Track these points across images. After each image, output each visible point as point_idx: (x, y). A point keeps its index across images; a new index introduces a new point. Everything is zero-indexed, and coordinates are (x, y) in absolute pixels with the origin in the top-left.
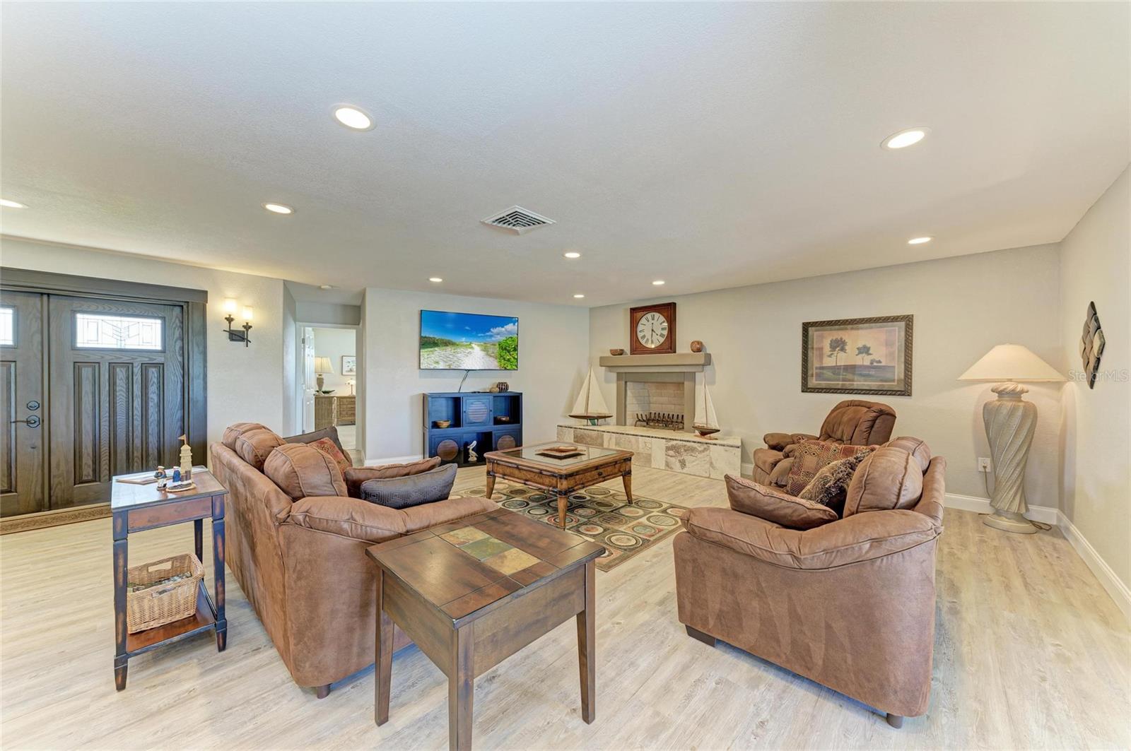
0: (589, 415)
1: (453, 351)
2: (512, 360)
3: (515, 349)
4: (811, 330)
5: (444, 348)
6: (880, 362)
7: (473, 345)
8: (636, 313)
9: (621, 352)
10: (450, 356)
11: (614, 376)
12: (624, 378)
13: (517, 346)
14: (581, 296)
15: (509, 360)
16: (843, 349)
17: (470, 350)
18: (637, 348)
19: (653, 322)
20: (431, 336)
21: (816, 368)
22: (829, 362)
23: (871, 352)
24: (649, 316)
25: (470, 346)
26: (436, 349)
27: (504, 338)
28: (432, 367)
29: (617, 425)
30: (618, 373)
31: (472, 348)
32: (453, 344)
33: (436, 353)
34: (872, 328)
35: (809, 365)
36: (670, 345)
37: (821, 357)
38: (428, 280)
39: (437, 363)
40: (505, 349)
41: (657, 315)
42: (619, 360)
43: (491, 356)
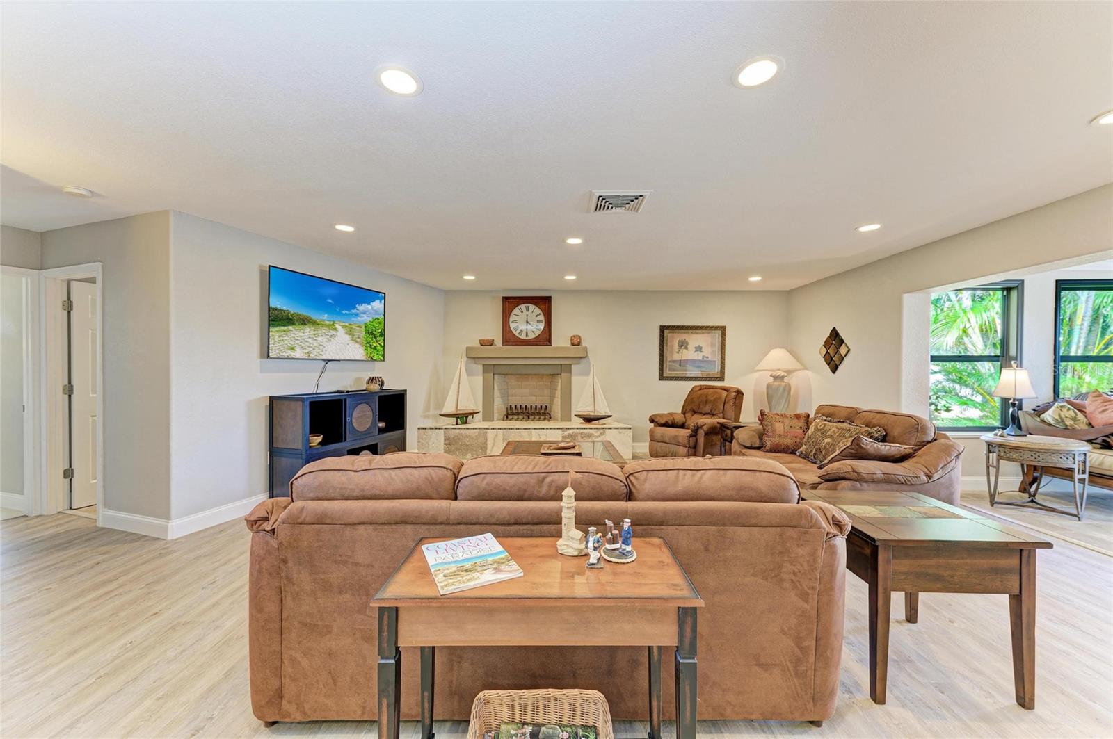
0: (459, 412)
1: (312, 332)
2: (379, 348)
3: (382, 334)
4: (666, 332)
5: (301, 327)
6: (708, 358)
7: (337, 326)
8: (510, 303)
9: (491, 343)
10: (310, 340)
11: (480, 368)
12: (491, 369)
13: (384, 330)
14: (472, 278)
15: (375, 348)
16: (686, 348)
17: (333, 332)
18: (509, 339)
19: (527, 313)
20: (284, 308)
21: (670, 362)
22: (677, 357)
23: (703, 350)
24: (523, 307)
25: (332, 327)
26: (290, 328)
27: (371, 320)
28: (285, 355)
29: (483, 421)
30: (484, 365)
31: (336, 329)
32: (314, 323)
33: (291, 334)
34: (703, 333)
35: (665, 359)
36: (545, 338)
37: (672, 353)
38: (332, 227)
39: (292, 349)
40: (372, 333)
41: (532, 307)
42: (487, 352)
43: (357, 342)
